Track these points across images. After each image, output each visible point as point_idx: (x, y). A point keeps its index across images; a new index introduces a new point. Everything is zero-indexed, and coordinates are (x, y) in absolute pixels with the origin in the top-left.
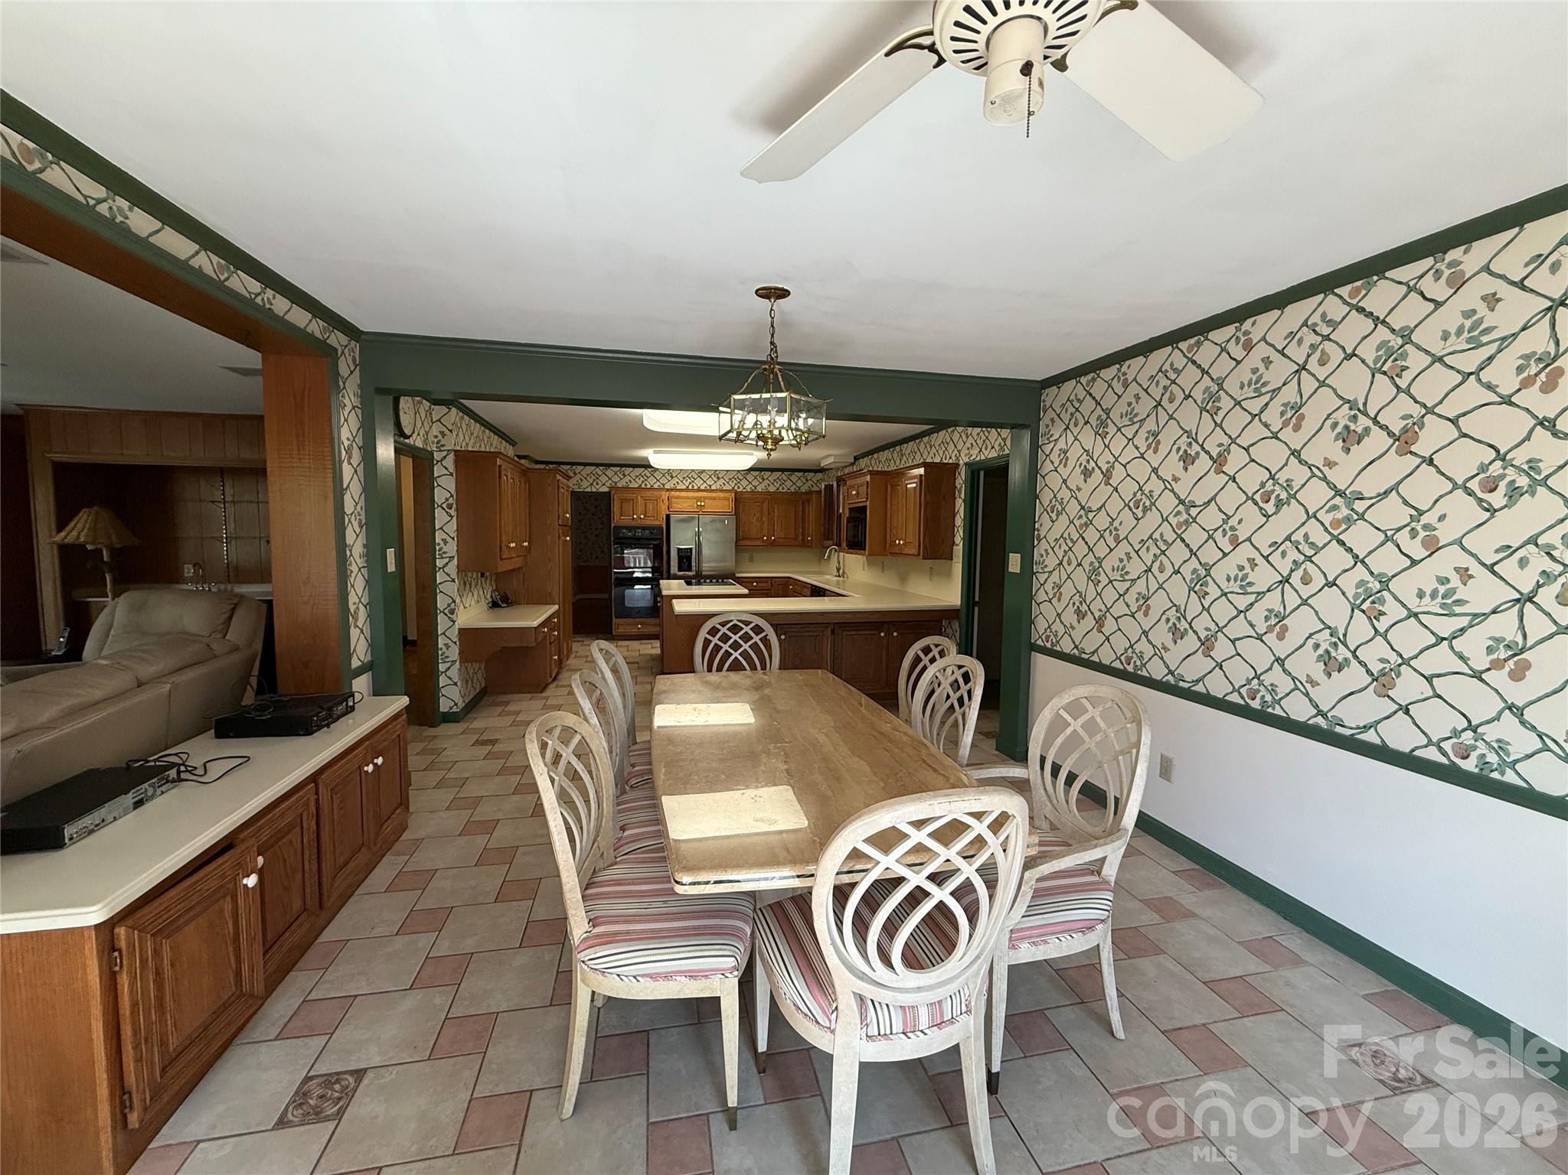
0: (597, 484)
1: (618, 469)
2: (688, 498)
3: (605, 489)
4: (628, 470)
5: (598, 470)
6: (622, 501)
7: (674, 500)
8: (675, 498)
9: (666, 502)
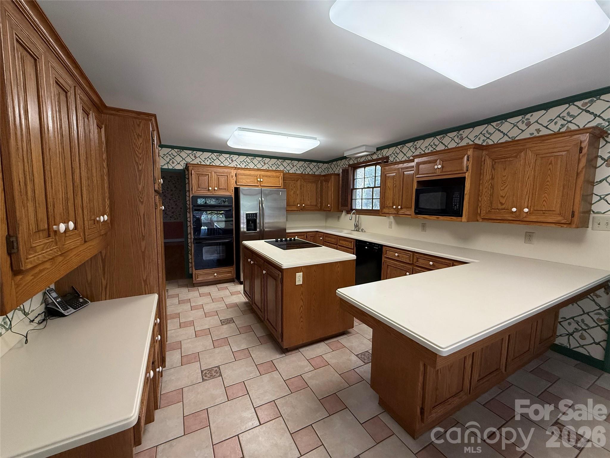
0: (173, 163)
1: (190, 152)
2: (250, 175)
3: (180, 167)
4: (199, 154)
5: (174, 152)
6: (199, 175)
7: (240, 177)
8: (242, 175)
9: (234, 177)
